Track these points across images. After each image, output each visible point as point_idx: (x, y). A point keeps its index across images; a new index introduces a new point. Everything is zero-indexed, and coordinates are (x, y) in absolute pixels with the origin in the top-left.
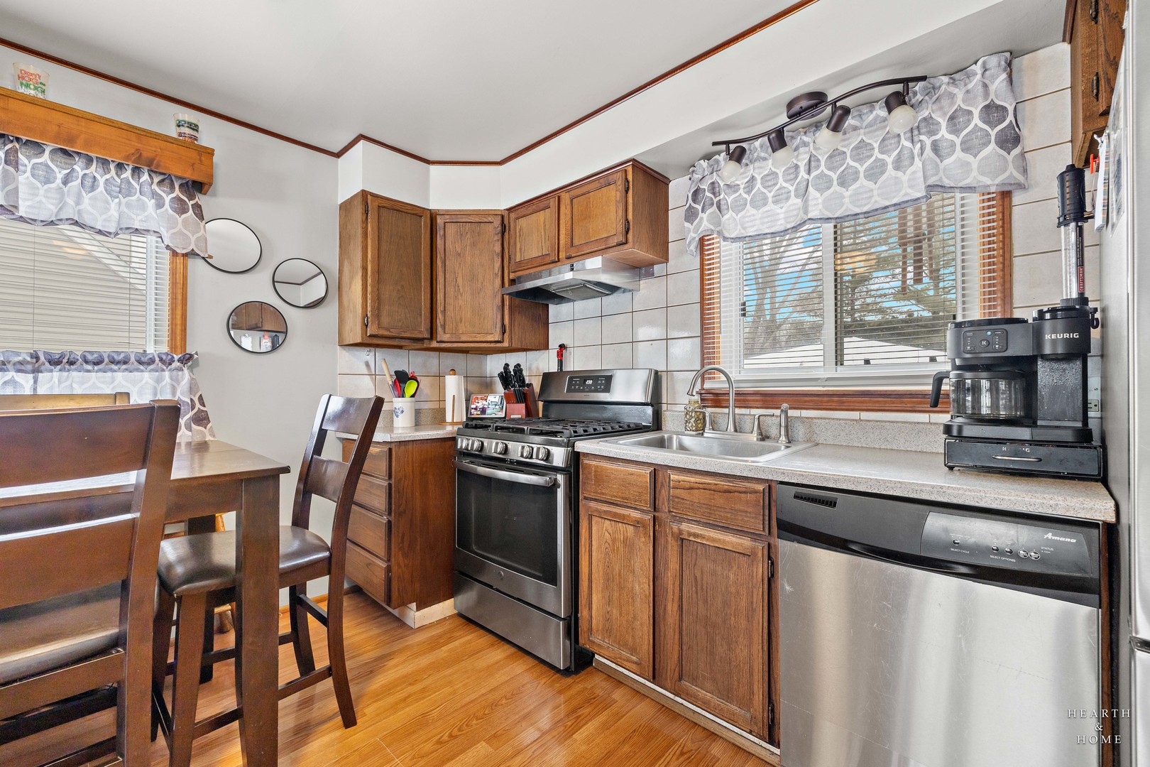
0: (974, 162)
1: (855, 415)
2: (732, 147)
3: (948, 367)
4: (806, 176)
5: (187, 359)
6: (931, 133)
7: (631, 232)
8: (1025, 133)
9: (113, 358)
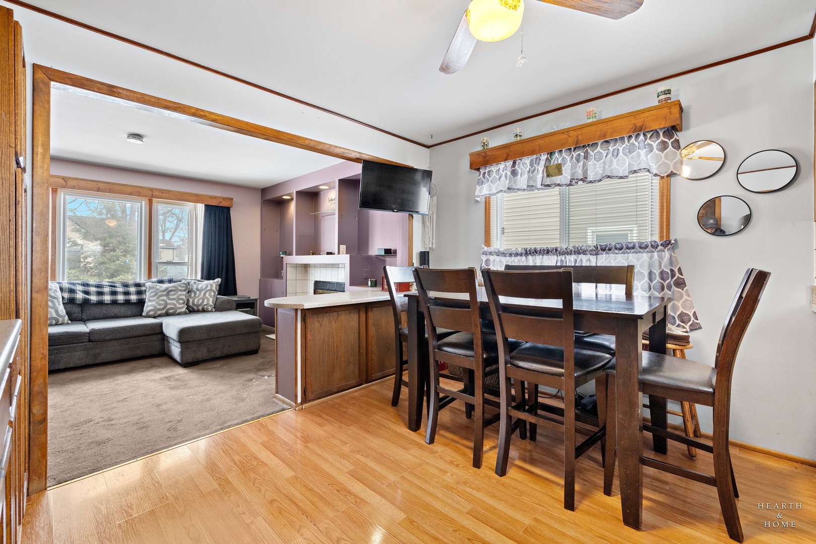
5: (668, 244)
9: (628, 246)
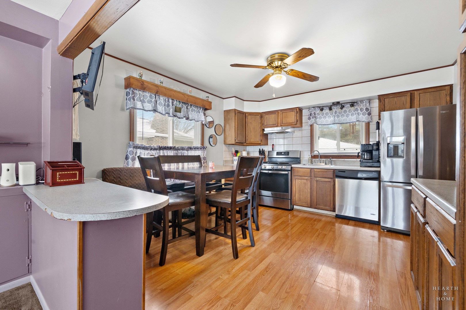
0: (364, 117)
1: (343, 159)
2: (321, 108)
3: (360, 151)
4: (335, 115)
5: (204, 148)
6: (357, 111)
7: (298, 122)
8: (372, 113)
